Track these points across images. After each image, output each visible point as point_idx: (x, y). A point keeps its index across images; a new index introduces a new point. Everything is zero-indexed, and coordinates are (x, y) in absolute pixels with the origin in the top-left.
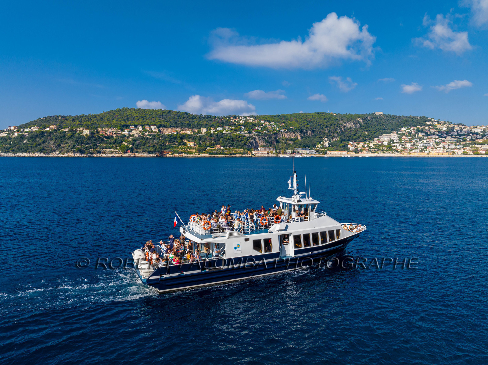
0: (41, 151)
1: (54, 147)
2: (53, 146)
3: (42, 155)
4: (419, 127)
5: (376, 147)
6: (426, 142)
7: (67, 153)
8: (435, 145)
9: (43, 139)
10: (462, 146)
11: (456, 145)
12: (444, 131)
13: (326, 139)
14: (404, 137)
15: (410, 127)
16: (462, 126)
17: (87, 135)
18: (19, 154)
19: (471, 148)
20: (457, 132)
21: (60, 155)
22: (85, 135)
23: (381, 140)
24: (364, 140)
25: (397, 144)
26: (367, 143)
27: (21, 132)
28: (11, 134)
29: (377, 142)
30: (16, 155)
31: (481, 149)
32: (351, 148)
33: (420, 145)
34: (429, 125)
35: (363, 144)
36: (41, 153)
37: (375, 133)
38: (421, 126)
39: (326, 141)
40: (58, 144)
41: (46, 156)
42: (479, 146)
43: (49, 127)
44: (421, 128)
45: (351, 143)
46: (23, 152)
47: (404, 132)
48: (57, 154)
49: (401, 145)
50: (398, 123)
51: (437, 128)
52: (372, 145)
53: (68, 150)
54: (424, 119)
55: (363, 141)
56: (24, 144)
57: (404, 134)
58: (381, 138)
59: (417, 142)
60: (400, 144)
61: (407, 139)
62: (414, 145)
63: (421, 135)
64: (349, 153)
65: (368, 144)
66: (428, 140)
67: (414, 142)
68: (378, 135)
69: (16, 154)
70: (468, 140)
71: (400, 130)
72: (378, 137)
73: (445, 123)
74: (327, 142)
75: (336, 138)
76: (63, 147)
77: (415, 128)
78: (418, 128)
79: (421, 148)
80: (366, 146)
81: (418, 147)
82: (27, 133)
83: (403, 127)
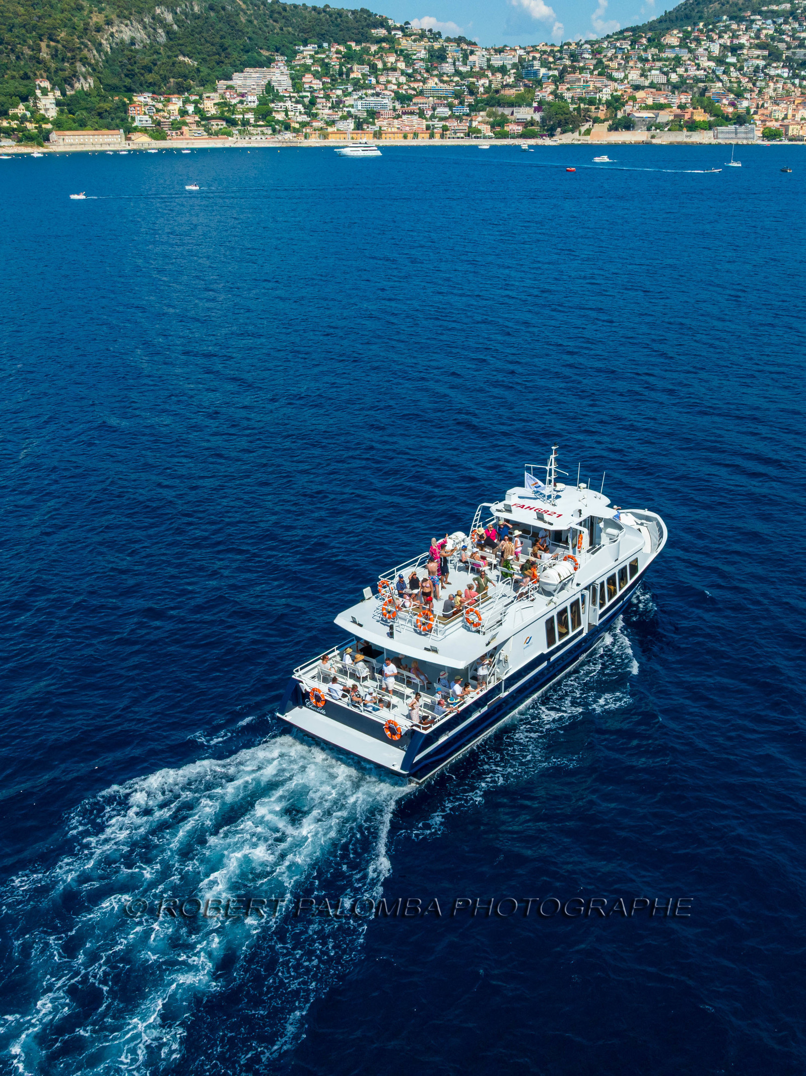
4: (353, 44)
5: (222, 112)
6: (373, 95)
8: (398, 106)
10: (467, 110)
11: (450, 106)
12: (422, 60)
13: (46, 84)
14: (308, 78)
15: (325, 45)
16: (465, 47)
19: (489, 116)
20: (454, 64)
23: (240, 90)
24: (180, 89)
25: (289, 104)
26: (193, 98)
29: (228, 95)
31: (512, 118)
32: (138, 118)
33: (356, 104)
34: (379, 41)
35: (180, 104)
37: (219, 63)
38: (358, 42)
39: (45, 92)
42: (507, 111)
44: (358, 48)
45: (139, 99)
47: (309, 62)
49: (300, 107)
50: (290, 29)
51: (402, 51)
52: (210, 106)
54: (365, 18)
55: (179, 93)
57: (307, 69)
58: (238, 80)
59: (346, 94)
60: (297, 102)
61: (317, 84)
62: (337, 105)
63: (357, 72)
64: (133, 136)
65: (196, 103)
66: (378, 89)
67: (338, 96)
68: (231, 69)
70: (481, 89)
71: (296, 53)
72: (229, 78)
73: (422, 36)
74: (51, 95)
75: (85, 79)
77: (342, 48)
78: (349, 48)
79: (358, 114)
80: (191, 108)
81: (349, 112)
83: (305, 45)
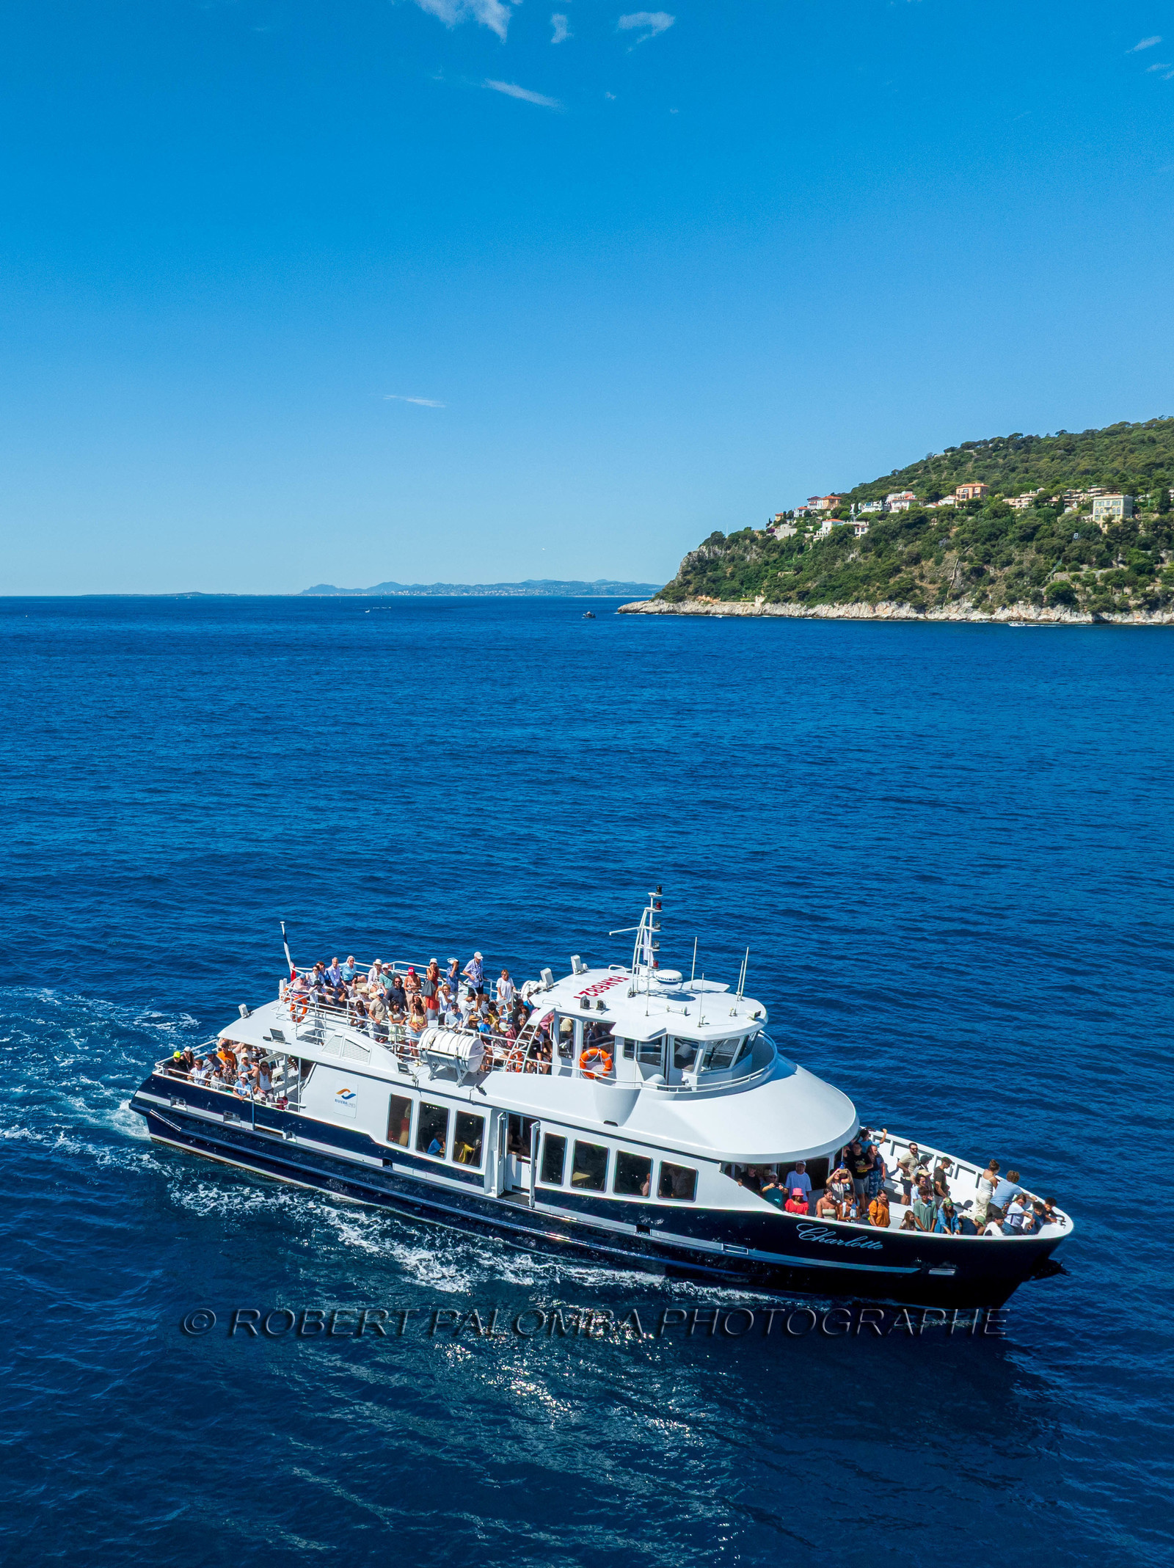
0: (900, 596)
1: (958, 581)
2: (955, 577)
3: (906, 612)
7: (1004, 607)
9: (917, 546)
17: (1109, 520)
18: (824, 610)
21: (977, 616)
22: (1100, 522)
27: (848, 518)
28: (811, 528)
30: (811, 612)
36: (900, 605)
40: (977, 564)
41: (921, 616)
43: (953, 492)
46: (836, 599)
48: (967, 611)
53: (1012, 592)
56: (848, 566)
69: (812, 607)
76: (992, 581)
82: (866, 520)
